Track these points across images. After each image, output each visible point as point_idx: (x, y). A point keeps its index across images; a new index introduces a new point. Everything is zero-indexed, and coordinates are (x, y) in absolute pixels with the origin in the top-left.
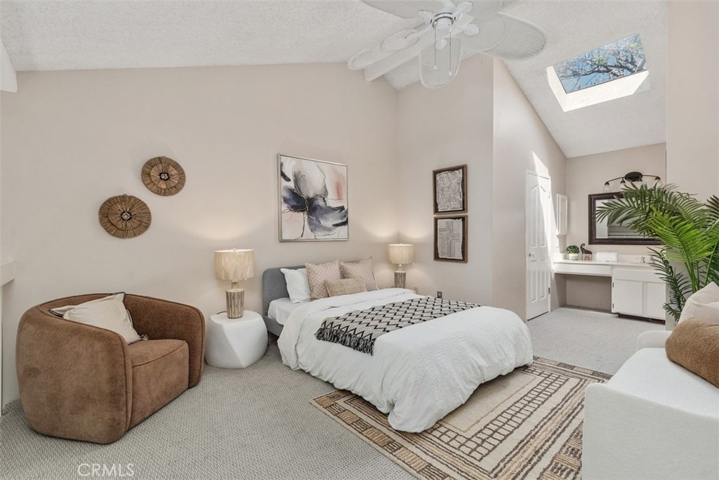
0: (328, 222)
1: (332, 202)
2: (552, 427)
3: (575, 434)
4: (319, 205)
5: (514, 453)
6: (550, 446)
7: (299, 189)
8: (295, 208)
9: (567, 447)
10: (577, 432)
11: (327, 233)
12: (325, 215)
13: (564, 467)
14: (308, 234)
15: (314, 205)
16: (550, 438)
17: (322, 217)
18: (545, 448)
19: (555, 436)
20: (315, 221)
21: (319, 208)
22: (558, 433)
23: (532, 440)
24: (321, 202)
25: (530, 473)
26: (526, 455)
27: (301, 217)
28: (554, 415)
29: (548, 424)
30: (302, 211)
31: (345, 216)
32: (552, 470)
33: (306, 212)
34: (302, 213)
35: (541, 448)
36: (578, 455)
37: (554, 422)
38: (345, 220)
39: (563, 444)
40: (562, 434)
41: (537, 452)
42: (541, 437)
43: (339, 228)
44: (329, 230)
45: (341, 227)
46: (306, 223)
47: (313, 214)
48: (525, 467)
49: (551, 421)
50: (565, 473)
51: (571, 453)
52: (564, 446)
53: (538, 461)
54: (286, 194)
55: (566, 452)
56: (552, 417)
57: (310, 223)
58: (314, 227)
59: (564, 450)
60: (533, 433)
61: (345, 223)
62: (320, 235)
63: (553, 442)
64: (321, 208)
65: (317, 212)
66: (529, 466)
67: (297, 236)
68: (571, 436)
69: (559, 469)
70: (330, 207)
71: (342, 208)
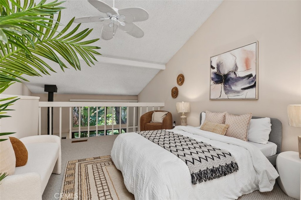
0: (238, 87)
1: (241, 73)
2: (84, 187)
3: (73, 190)
4: (231, 78)
5: (87, 171)
6: (78, 179)
7: (219, 71)
8: (217, 82)
9: (73, 183)
10: (73, 192)
11: (236, 94)
12: (235, 83)
13: (70, 176)
14: (224, 96)
15: (228, 78)
16: (81, 182)
17: (233, 85)
18: (80, 178)
19: (80, 184)
20: (228, 88)
21: (231, 79)
22: (80, 186)
23: (86, 177)
24: (232, 76)
25: (78, 170)
26: (83, 173)
27: (220, 86)
28: (88, 193)
29: (86, 187)
30: (220, 83)
31: (252, 81)
32: (73, 174)
33: (223, 84)
34: (220, 84)
35: (81, 177)
36: (68, 183)
37: (85, 190)
38: (253, 84)
39: (75, 183)
40: (78, 186)
41: (81, 175)
42: (84, 180)
43: (246, 90)
44: (238, 92)
45: (249, 90)
46: (223, 89)
47: (227, 84)
48: (81, 170)
49: (86, 189)
50: (69, 175)
51: (70, 182)
52: (74, 183)
53: (78, 173)
54: (213, 76)
55: (72, 181)
56: (88, 191)
57: (225, 89)
58: (227, 91)
59: (73, 181)
60: (88, 180)
61: (254, 86)
62: (231, 96)
63: (78, 181)
64: (233, 79)
65: (230, 82)
66: (79, 171)
67: (217, 97)
68: (74, 188)
69: (71, 175)
70: (239, 77)
71: (250, 76)
